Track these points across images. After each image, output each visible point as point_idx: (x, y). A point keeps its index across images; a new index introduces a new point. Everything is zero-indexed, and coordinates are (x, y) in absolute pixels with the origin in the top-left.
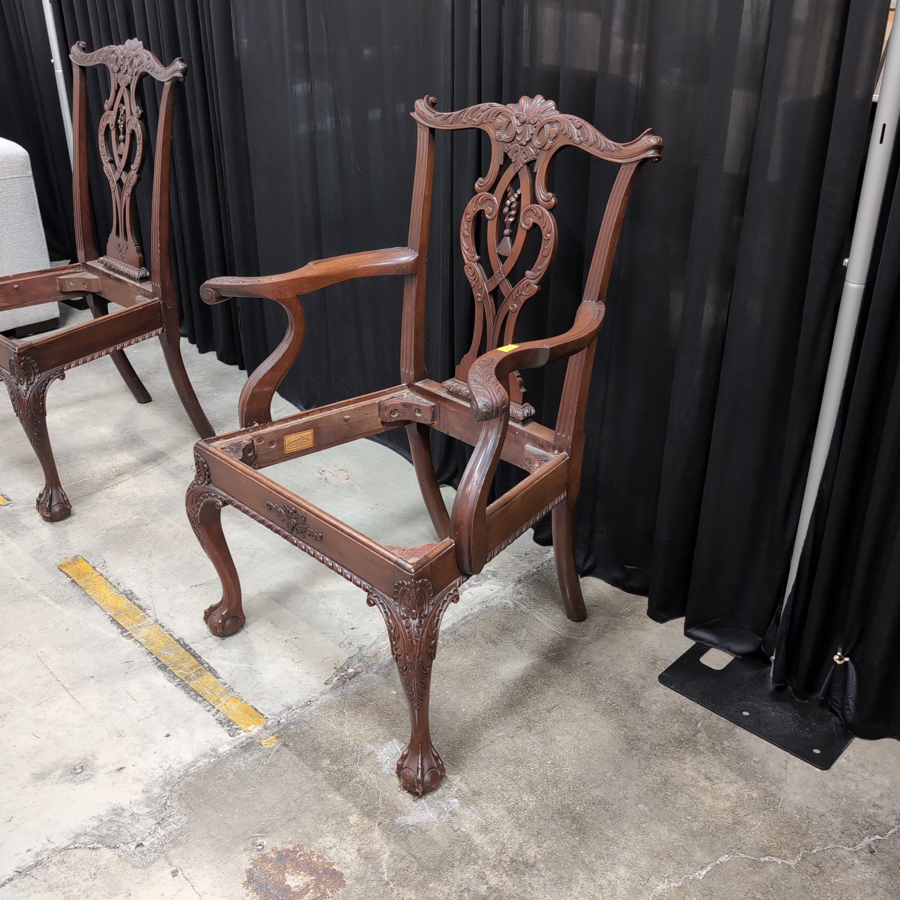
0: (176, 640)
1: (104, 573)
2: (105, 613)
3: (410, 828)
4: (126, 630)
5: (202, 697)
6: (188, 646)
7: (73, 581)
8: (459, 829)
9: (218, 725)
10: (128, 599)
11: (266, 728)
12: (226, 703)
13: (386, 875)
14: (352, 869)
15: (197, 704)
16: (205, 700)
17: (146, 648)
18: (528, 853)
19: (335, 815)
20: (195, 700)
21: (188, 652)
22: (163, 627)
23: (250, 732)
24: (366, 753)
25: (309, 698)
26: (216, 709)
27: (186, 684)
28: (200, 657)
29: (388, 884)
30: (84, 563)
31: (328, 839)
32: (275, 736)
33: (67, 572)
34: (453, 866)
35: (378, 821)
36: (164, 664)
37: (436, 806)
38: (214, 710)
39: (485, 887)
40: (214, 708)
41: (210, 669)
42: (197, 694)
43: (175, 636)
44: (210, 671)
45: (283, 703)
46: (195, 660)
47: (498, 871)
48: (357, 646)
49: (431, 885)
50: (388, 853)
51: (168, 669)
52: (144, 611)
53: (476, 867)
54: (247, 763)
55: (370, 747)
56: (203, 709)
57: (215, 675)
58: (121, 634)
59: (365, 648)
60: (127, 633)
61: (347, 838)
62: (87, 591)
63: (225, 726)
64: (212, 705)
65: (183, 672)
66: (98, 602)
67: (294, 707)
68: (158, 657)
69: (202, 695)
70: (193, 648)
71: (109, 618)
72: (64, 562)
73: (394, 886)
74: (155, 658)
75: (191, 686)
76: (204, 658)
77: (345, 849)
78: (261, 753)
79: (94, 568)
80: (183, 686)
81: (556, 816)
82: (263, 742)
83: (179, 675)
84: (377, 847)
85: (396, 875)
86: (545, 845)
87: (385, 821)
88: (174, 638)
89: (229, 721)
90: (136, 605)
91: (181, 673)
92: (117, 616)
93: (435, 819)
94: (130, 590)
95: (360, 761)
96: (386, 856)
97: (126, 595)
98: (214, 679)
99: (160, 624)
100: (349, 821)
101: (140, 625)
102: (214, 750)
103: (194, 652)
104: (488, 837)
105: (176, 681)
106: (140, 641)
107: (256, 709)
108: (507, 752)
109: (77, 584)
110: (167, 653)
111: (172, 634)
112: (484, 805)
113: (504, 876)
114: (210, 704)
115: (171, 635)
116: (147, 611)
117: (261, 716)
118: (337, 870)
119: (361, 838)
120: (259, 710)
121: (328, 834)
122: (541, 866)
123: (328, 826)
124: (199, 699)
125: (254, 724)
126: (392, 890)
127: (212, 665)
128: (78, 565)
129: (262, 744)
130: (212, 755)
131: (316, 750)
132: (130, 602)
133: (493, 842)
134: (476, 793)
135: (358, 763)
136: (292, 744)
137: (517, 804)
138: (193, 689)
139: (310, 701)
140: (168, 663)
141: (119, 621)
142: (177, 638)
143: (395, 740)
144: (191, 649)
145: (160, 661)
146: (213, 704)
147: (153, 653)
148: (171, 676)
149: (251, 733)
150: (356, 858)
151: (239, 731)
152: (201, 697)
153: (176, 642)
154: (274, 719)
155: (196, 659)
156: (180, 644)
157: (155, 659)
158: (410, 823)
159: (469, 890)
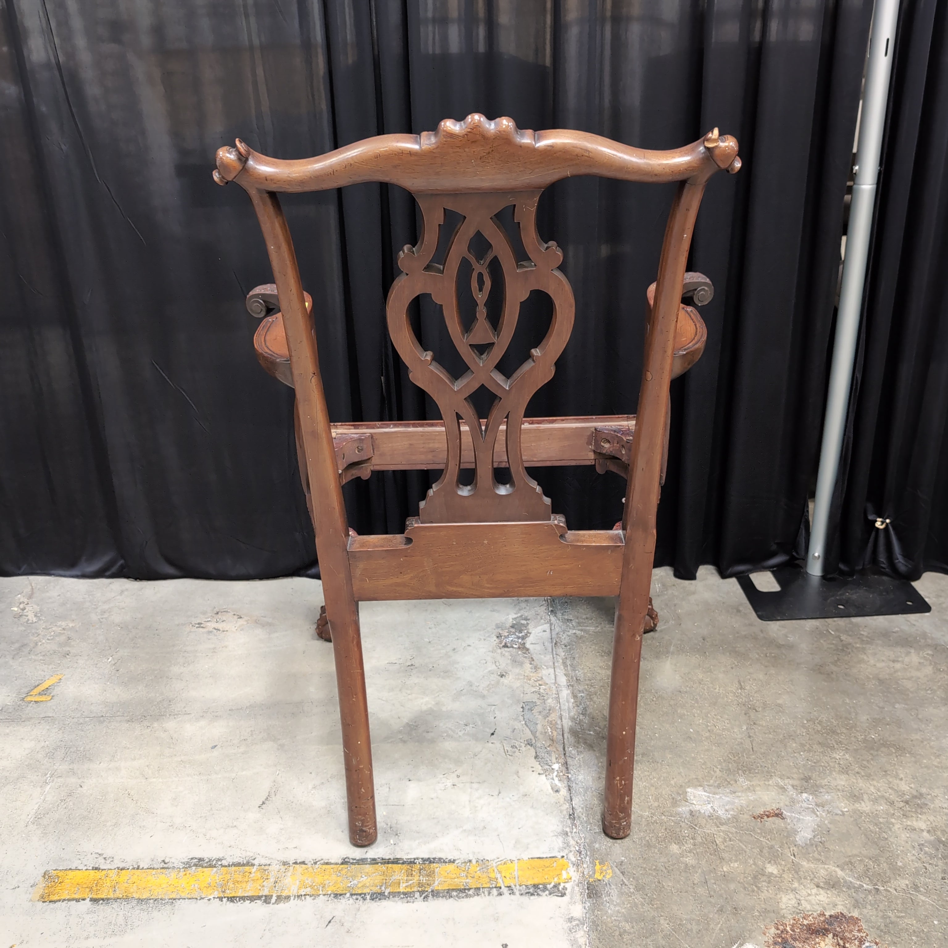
0: (342, 864)
1: (121, 865)
2: (205, 900)
3: (816, 839)
4: (266, 896)
5: (471, 889)
6: (367, 859)
7: (92, 900)
8: (842, 811)
9: (532, 897)
10: (206, 867)
11: (577, 865)
12: (503, 875)
13: (865, 885)
14: (840, 903)
15: (476, 898)
16: (478, 889)
17: (324, 895)
18: (903, 789)
19: (755, 877)
20: (467, 896)
21: (377, 863)
22: (303, 863)
23: (571, 879)
24: (688, 816)
25: (565, 812)
26: (503, 887)
27: (432, 891)
28: (397, 859)
29: (877, 890)
30: (71, 874)
31: (784, 899)
32: (597, 864)
33: (68, 897)
34: (886, 839)
35: (789, 855)
36: (373, 894)
37: (801, 809)
38: (504, 890)
39: (925, 834)
40: (500, 888)
41: (430, 861)
42: (463, 890)
43: (332, 861)
44: (430, 862)
45: (552, 834)
46: (400, 865)
47: (912, 816)
48: (523, 745)
49: (900, 864)
50: (838, 870)
51: (386, 894)
52: (249, 864)
53: (897, 826)
54: (618, 904)
55: (683, 809)
56: (491, 897)
57: (445, 862)
58: (269, 903)
59: (534, 741)
60: (274, 898)
61: (794, 886)
62: (136, 896)
63: (540, 893)
64: (493, 888)
65: (407, 884)
66: (174, 896)
67: (568, 830)
68: (353, 893)
69: (467, 887)
70: (376, 857)
71: (222, 901)
72: (40, 890)
73: (884, 887)
74: (352, 895)
75: (440, 888)
76: (405, 857)
77: (809, 895)
78: (613, 887)
79: (96, 869)
80: (433, 896)
81: (872, 752)
82: (598, 876)
83: (408, 890)
84: (823, 872)
85: (869, 878)
86: (902, 776)
87: (793, 850)
88: (336, 864)
89: (536, 886)
90: (229, 866)
91: (406, 886)
92: (228, 891)
93: (818, 819)
94: (192, 859)
95: (696, 826)
96: (840, 873)
97: (195, 865)
98: (451, 867)
99: (296, 863)
100: (773, 874)
101: (272, 880)
102: (571, 920)
103: (383, 859)
104: (866, 800)
105: (416, 896)
106: (303, 894)
107: (539, 858)
108: (771, 736)
109: (108, 899)
110: (355, 882)
111: (326, 861)
112: (825, 782)
113: (920, 816)
114: (491, 888)
115: (327, 864)
116: (256, 862)
117: (553, 859)
118: (832, 914)
119: (802, 877)
120: (541, 856)
121: (779, 896)
122: (924, 790)
123: (767, 891)
124: (471, 892)
125: (562, 869)
126: (886, 890)
127: (426, 856)
128: (66, 881)
129: (600, 878)
130: (578, 925)
131: (649, 846)
132: (215, 869)
133: (875, 801)
134: (807, 779)
135: (697, 828)
136: (623, 858)
137: (839, 764)
138: (449, 890)
139: (570, 815)
140: (376, 889)
141: (240, 894)
142: (340, 861)
143: (689, 790)
144: (374, 859)
145: (365, 894)
146: (494, 886)
147: (340, 892)
148: (402, 896)
149: (573, 879)
150: (827, 894)
151: (561, 888)
152: (469, 889)
153: (346, 866)
154: (571, 851)
155: (399, 863)
156: (352, 863)
157: (355, 897)
158: (810, 836)
159: (923, 845)
